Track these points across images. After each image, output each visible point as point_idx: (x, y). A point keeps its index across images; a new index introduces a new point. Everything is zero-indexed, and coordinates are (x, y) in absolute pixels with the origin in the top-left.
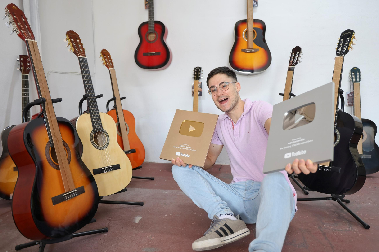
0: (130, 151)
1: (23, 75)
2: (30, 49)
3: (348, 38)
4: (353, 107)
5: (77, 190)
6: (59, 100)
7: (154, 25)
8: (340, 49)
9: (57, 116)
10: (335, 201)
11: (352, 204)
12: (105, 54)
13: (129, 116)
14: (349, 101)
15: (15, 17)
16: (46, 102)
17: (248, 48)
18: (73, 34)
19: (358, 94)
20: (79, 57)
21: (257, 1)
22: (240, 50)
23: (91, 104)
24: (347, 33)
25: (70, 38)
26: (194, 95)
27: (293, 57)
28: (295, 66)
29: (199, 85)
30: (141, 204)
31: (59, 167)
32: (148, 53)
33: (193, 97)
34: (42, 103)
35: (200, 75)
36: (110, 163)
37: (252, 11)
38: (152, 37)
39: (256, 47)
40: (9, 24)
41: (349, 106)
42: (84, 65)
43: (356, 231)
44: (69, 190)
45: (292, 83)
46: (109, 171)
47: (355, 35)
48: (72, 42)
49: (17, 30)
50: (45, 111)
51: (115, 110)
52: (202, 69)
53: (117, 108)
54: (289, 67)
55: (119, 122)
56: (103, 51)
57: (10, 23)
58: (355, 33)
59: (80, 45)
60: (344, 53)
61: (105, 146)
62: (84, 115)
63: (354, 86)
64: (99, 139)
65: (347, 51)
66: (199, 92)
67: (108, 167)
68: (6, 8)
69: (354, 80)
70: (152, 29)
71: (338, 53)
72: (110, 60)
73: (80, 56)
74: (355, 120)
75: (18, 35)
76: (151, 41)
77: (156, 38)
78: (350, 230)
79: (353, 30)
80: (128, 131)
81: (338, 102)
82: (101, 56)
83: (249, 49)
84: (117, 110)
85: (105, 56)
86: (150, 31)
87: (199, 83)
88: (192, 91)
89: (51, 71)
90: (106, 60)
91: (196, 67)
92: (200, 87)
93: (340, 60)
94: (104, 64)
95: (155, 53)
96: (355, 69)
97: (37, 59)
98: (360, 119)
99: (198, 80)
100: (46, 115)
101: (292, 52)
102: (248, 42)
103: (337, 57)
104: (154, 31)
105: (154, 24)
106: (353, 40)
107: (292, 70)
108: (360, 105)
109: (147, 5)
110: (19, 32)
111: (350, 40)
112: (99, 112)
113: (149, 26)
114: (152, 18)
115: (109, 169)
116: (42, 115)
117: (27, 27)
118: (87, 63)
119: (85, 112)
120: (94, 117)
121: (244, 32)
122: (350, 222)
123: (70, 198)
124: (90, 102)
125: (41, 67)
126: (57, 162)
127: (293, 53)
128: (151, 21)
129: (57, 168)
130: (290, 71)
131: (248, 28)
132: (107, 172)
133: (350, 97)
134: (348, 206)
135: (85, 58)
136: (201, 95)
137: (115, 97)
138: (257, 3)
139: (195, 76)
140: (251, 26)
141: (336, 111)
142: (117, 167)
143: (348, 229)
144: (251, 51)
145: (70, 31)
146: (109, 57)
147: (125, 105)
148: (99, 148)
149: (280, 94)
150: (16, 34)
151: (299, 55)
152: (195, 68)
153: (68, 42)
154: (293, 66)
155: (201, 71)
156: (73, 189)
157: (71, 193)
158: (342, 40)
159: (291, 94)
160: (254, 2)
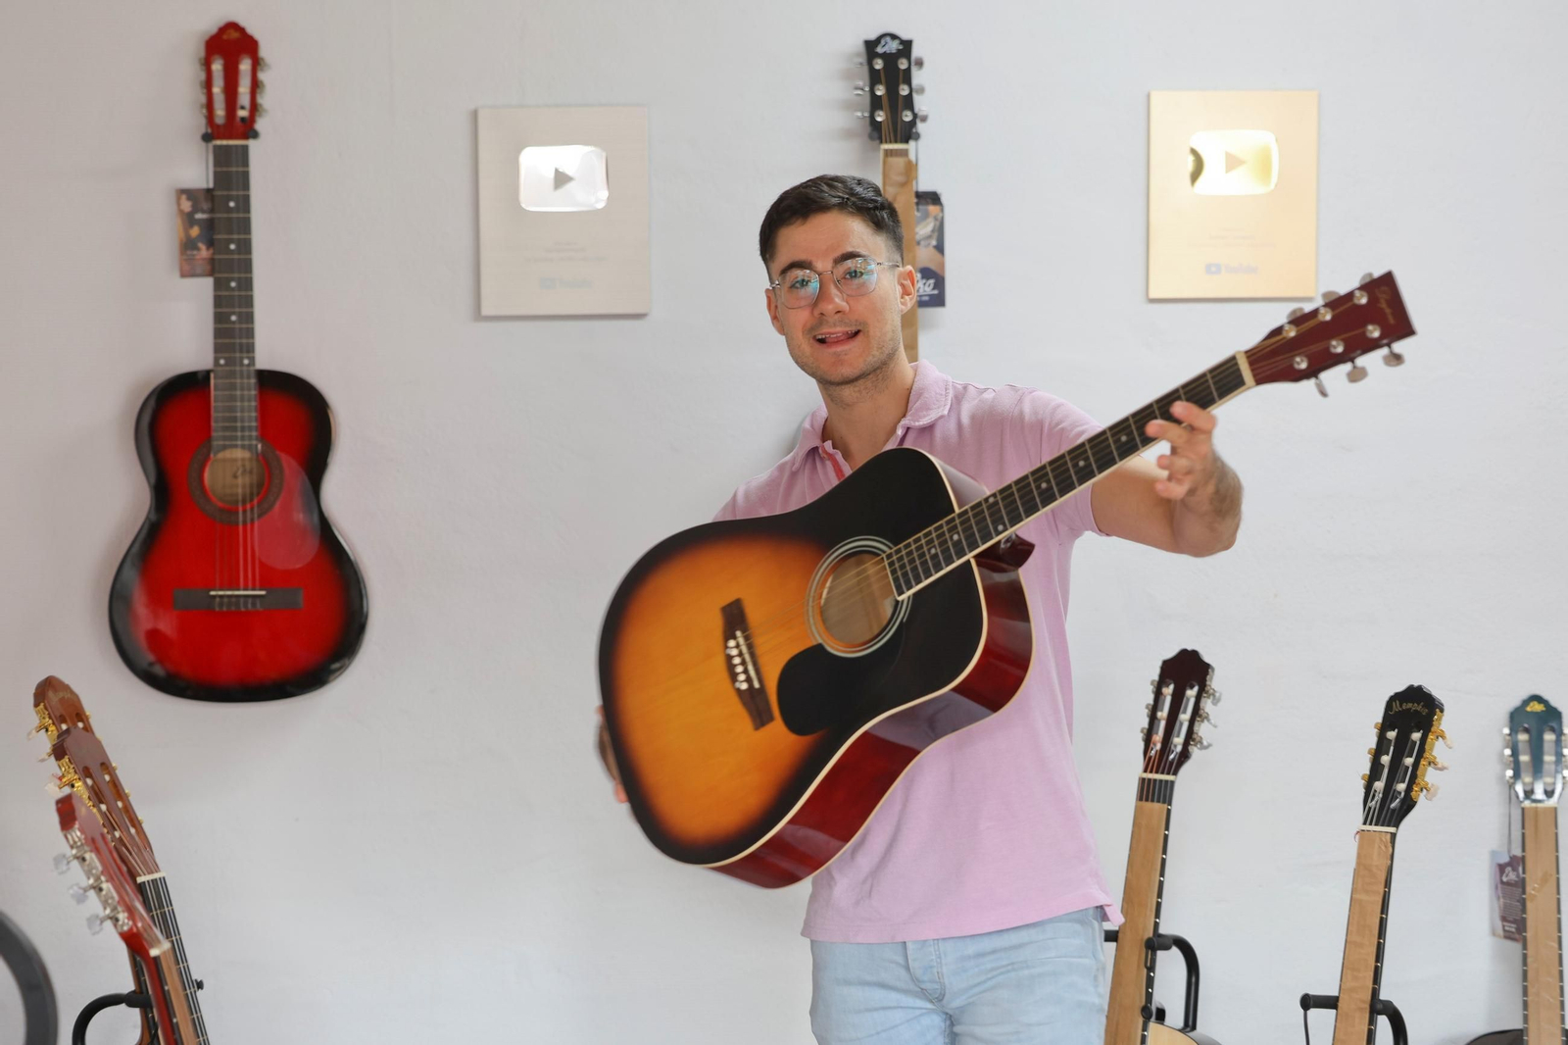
3: (1416, 736)
8: (1379, 785)
21: (939, 271)
24: (1410, 705)
27: (1163, 714)
28: (1175, 773)
32: (213, 593)
41: (1508, 936)
45: (1162, 874)
47: (1446, 722)
54: (1145, 775)
56: (45, 692)
58: (1442, 711)
60: (1394, 810)
65: (1408, 805)
71: (1369, 809)
76: (231, 511)
79: (1434, 692)
86: (229, 444)
93: (1376, 846)
95: (263, 593)
96: (1533, 712)
98: (1558, 1032)
101: (1162, 683)
103: (1368, 827)
104: (253, 442)
106: (1438, 750)
107: (1158, 801)
108: (1556, 945)
109: (198, 249)
111: (1424, 740)
113: (216, 404)
114: (236, 352)
127: (1168, 691)
128: (231, 371)
130: (1149, 805)
133: (1508, 884)
138: (940, 282)
151: (1198, 707)
154: (1168, 773)
158: (1392, 735)
159: (1157, 943)
160: (923, 278)
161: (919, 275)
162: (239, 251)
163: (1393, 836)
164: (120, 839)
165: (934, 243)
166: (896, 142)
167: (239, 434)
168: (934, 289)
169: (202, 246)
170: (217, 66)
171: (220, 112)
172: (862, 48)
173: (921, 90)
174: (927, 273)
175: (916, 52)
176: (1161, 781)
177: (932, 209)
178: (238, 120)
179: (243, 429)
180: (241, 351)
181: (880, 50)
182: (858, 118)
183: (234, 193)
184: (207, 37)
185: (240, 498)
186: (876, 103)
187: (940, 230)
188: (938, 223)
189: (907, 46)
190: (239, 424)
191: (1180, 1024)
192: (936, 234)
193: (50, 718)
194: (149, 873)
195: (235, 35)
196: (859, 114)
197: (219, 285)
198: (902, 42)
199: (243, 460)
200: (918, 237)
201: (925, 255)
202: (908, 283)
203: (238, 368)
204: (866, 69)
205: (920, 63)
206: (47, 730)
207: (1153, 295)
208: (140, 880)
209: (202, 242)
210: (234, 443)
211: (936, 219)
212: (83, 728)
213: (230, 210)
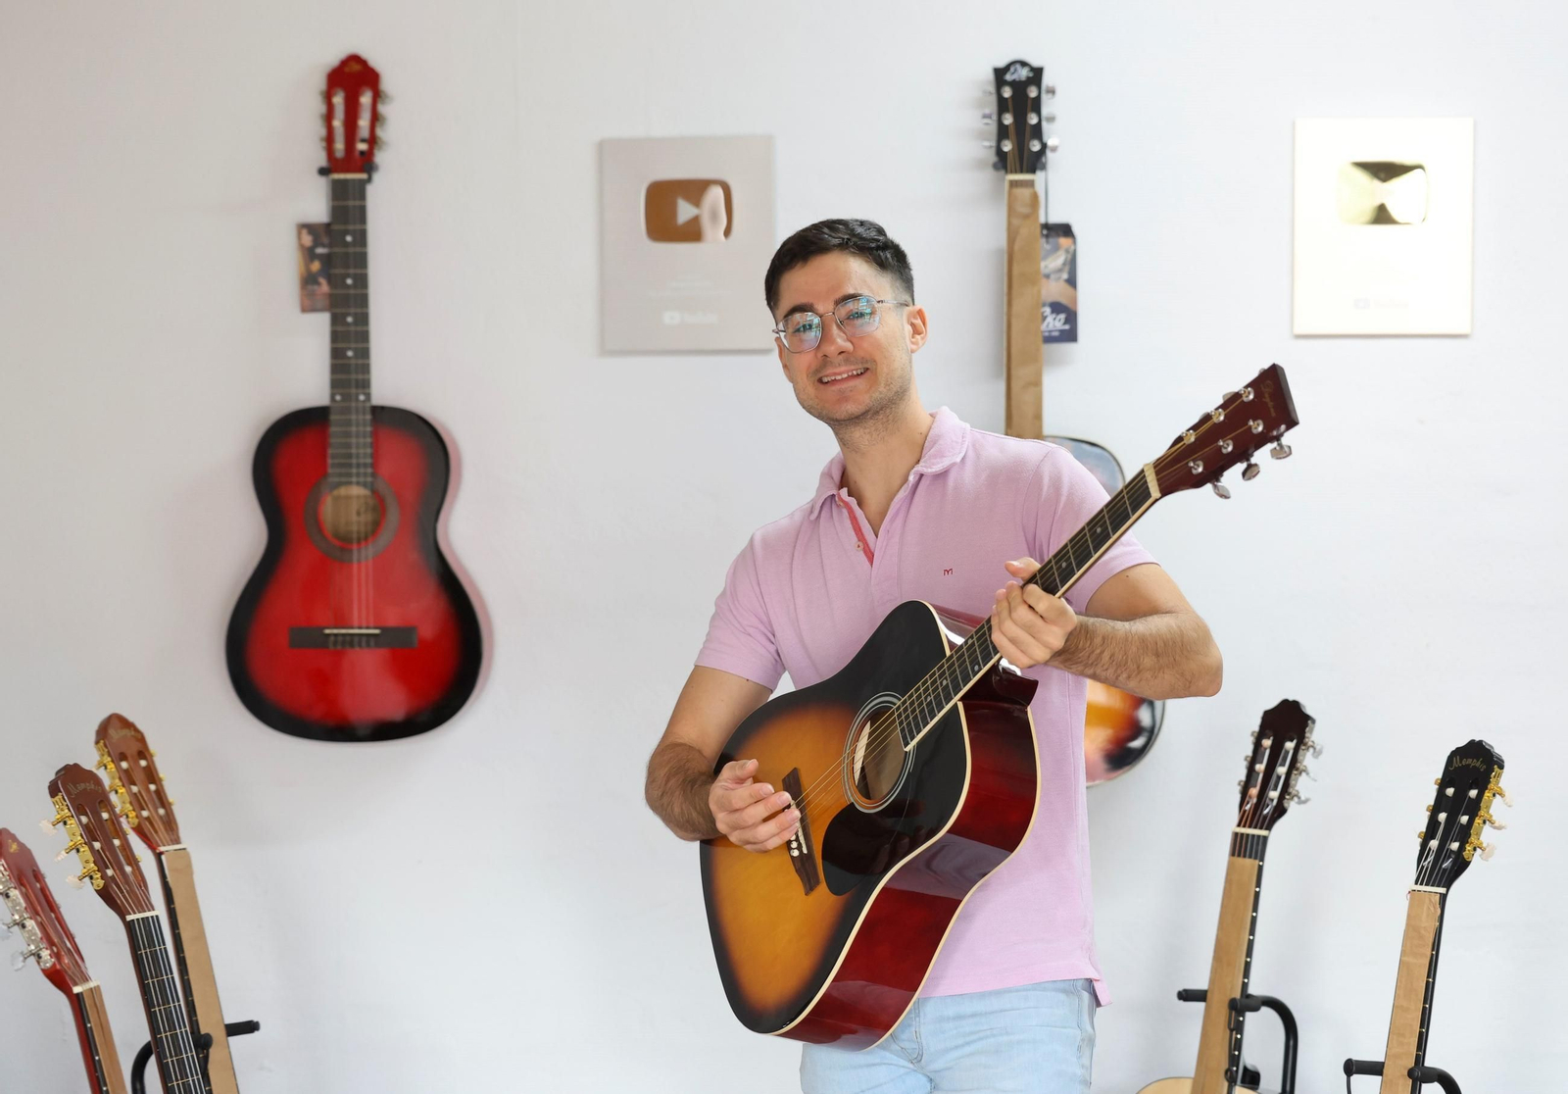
3: (1473, 793)
7: (368, 440)
8: (1434, 844)
12: (124, 748)
21: (1070, 305)
24: (1470, 761)
27: (1260, 767)
28: (1269, 828)
32: (327, 631)
47: (1505, 779)
54: (1239, 829)
56: (109, 729)
60: (1445, 870)
65: (1461, 865)
71: (1422, 868)
72: (153, 787)
73: (134, 912)
93: (1425, 908)
95: (376, 632)
101: (1262, 734)
103: (1419, 887)
104: (369, 480)
105: (371, 431)
107: (1250, 857)
109: (319, 284)
111: (1480, 796)
113: (331, 441)
114: (352, 388)
127: (1267, 743)
128: (347, 408)
130: (1241, 860)
138: (1071, 317)
146: (144, 763)
149: (1186, 996)
151: (1295, 761)
154: (1261, 828)
158: (1450, 791)
159: (1243, 1005)
160: (1053, 312)
161: (1047, 310)
162: (355, 286)
163: (1443, 898)
164: (113, 878)
165: (1065, 276)
166: (1022, 172)
167: (354, 471)
168: (1065, 323)
169: (323, 281)
170: (338, 100)
171: (340, 146)
172: (991, 76)
173: (1051, 119)
174: (1057, 308)
175: (1047, 80)
176: (1253, 836)
177: (1064, 241)
178: (357, 154)
179: (358, 466)
180: (357, 387)
181: (1008, 77)
182: (985, 147)
183: (351, 227)
184: (328, 69)
185: (355, 536)
186: (1003, 132)
187: (1072, 264)
188: (1069, 256)
189: (1037, 74)
190: (354, 461)
192: (1067, 268)
193: (109, 755)
194: (140, 912)
195: (356, 67)
196: (987, 144)
197: (336, 320)
198: (1033, 69)
199: (358, 497)
200: (1047, 271)
201: (1054, 290)
202: (918, 322)
203: (353, 404)
204: (993, 99)
205: (1052, 91)
206: (106, 768)
207: (1298, 331)
208: (129, 918)
209: (324, 277)
210: (349, 480)
211: (1067, 251)
212: (144, 768)
213: (346, 244)
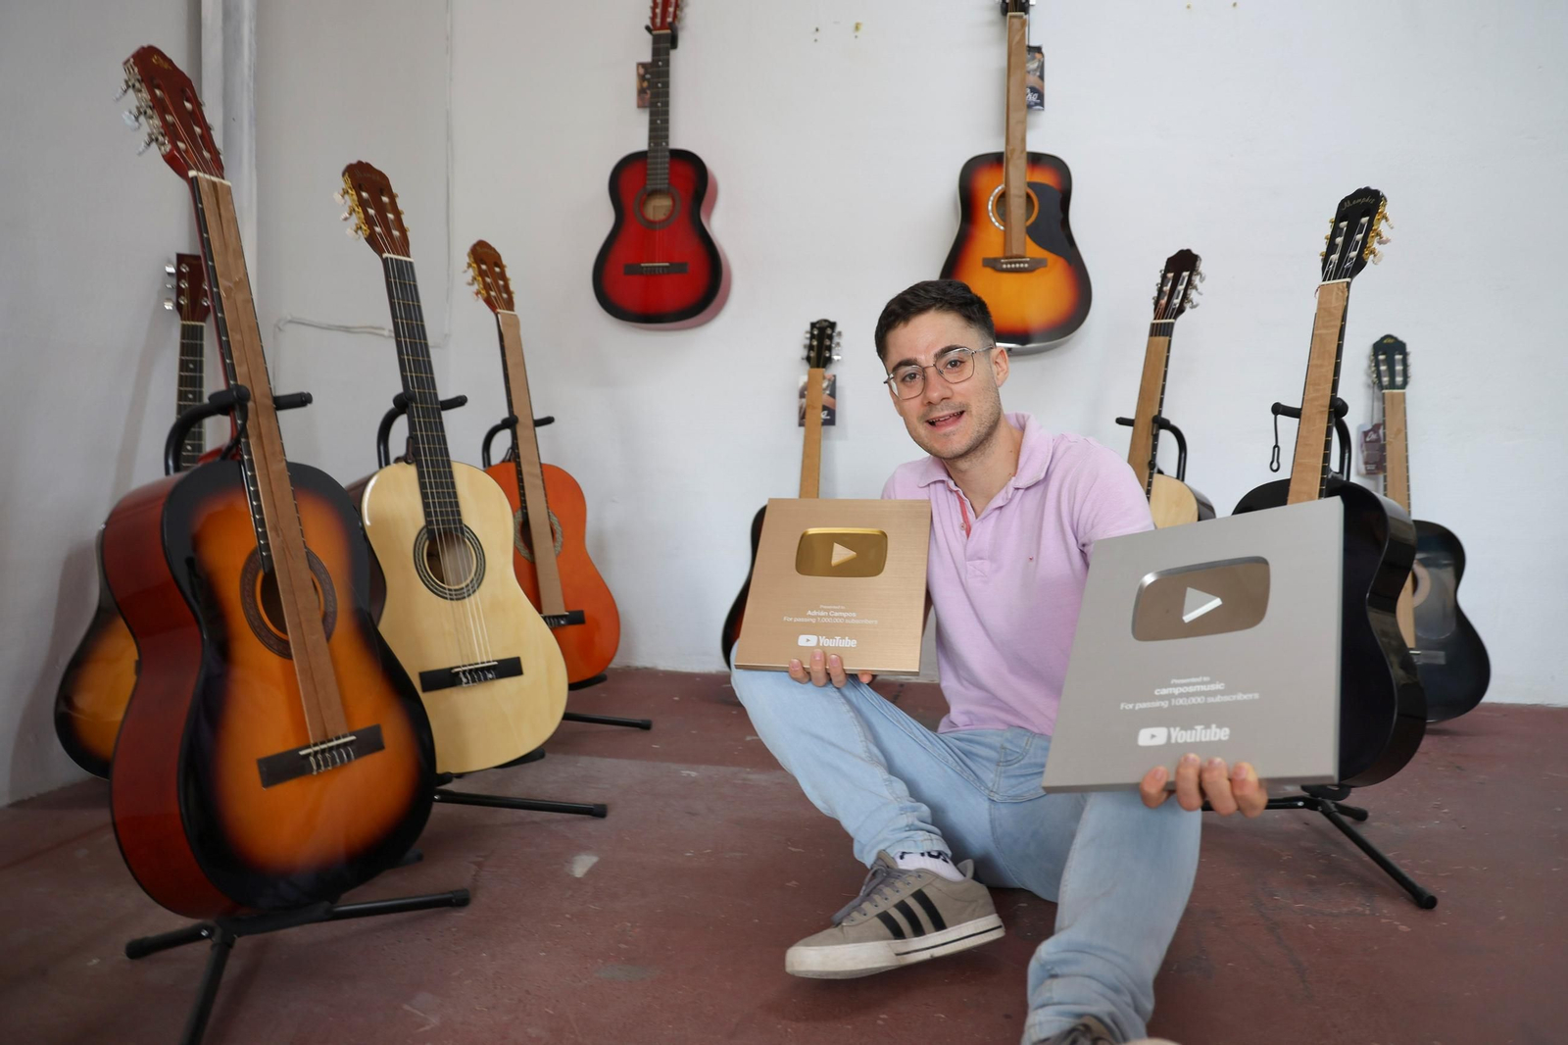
0: (565, 616)
1: (183, 326)
2: (202, 209)
3: (1365, 220)
4: (1381, 476)
5: (353, 738)
6: (302, 400)
7: (667, 165)
8: (1335, 257)
9: (290, 459)
10: (1316, 810)
11: (1374, 824)
12: (484, 257)
13: (565, 490)
14: (1368, 455)
15: (158, 92)
16: (250, 404)
17: (1008, 254)
18: (369, 175)
19: (1399, 431)
20: (385, 255)
21: (1040, 89)
22: (979, 263)
23: (421, 430)
24: (1359, 200)
25: (358, 187)
26: (807, 421)
27: (1167, 288)
28: (1175, 318)
29: (825, 384)
30: (598, 812)
31: (290, 649)
32: (643, 265)
33: (802, 429)
34: (237, 407)
35: (829, 349)
36: (487, 652)
37: (1023, 123)
38: (659, 208)
39: (1034, 251)
40: (137, 119)
41: (1369, 473)
42: (403, 286)
43: (1386, 918)
44: (326, 735)
45: (1165, 380)
46: (480, 680)
47: (1389, 209)
48: (363, 204)
49: (161, 138)
50: (247, 437)
51: (512, 465)
52: (838, 329)
53: (519, 458)
54: (1155, 321)
55: (526, 508)
56: (478, 248)
57: (140, 112)
58: (1386, 201)
59: (391, 216)
60: (1348, 269)
61: (467, 586)
62: (393, 468)
63: (1384, 403)
64: (448, 561)
65: (1360, 265)
66: (826, 412)
67: (477, 664)
68: (128, 60)
69: (1385, 380)
70: (661, 179)
71: (1327, 272)
72: (501, 283)
73: (389, 252)
74: (1389, 513)
75: (163, 156)
76: (653, 223)
77: (672, 212)
78: (1367, 912)
79: (1379, 189)
80: (558, 544)
81: (1328, 445)
82: (469, 266)
83: (1011, 258)
84: (518, 465)
85: (484, 267)
86: (654, 187)
87: (824, 378)
88: (801, 408)
89: (289, 318)
90: (488, 280)
91: (815, 320)
92: (828, 392)
93: (1334, 293)
94: (478, 293)
95: (667, 264)
96: (1387, 344)
97: (226, 246)
99: (824, 366)
100: (249, 453)
101: (1167, 270)
102: (1006, 235)
103: (1327, 282)
104: (666, 186)
105: (667, 160)
106: (1382, 227)
107: (1163, 335)
108: (1406, 471)
109: (646, 93)
110: (168, 147)
111: (1371, 223)
112: (449, 461)
113: (649, 167)
114: (659, 141)
115: (480, 674)
116: (234, 451)
117: (198, 130)
118: (414, 281)
119: (398, 460)
120: (429, 478)
121: (992, 198)
122: (1367, 886)
123: (326, 765)
124: (420, 422)
125: (241, 275)
126: (283, 630)
127: (1170, 275)
128: (656, 151)
129: (283, 650)
130: (1157, 339)
131: (1007, 184)
132: (471, 684)
134: (1363, 830)
135: (406, 262)
136: (830, 421)
137: (515, 413)
138: (1041, 97)
139: (812, 354)
140: (1018, 177)
141: (1322, 479)
142: (510, 668)
143: (1361, 909)
144: (1018, 265)
145: (360, 163)
146: (497, 270)
147: (550, 447)
148: (447, 592)
149: (1121, 421)
150: (155, 154)
151: (1190, 282)
152: (813, 325)
153: (349, 203)
154: (1169, 319)
155: (834, 334)
156: (340, 734)
157: (331, 748)
158: (1344, 224)
159: (1162, 423)
160: (1031, 92)
161: (1029, 90)
162: (662, 87)
163: (1348, 284)
165: (1038, 74)
166: (1017, 12)
167: (658, 182)
168: (1037, 98)
169: (648, 92)
171: (658, 20)
176: (1166, 324)
177: (1038, 55)
178: (669, 23)
180: (663, 139)
187: (1041, 67)
188: (1040, 64)
190: (659, 177)
191: (1175, 475)
192: (1039, 70)
193: (477, 262)
200: (1028, 69)
201: (1032, 80)
203: (660, 149)
209: (648, 90)
211: (1039, 61)
213: (659, 67)
